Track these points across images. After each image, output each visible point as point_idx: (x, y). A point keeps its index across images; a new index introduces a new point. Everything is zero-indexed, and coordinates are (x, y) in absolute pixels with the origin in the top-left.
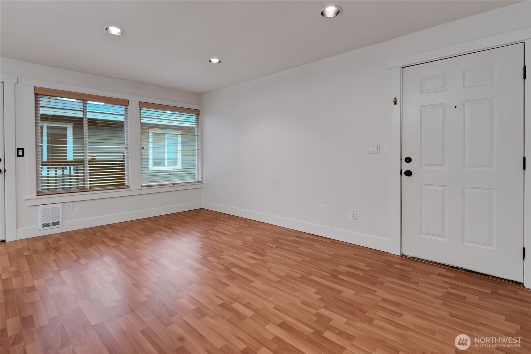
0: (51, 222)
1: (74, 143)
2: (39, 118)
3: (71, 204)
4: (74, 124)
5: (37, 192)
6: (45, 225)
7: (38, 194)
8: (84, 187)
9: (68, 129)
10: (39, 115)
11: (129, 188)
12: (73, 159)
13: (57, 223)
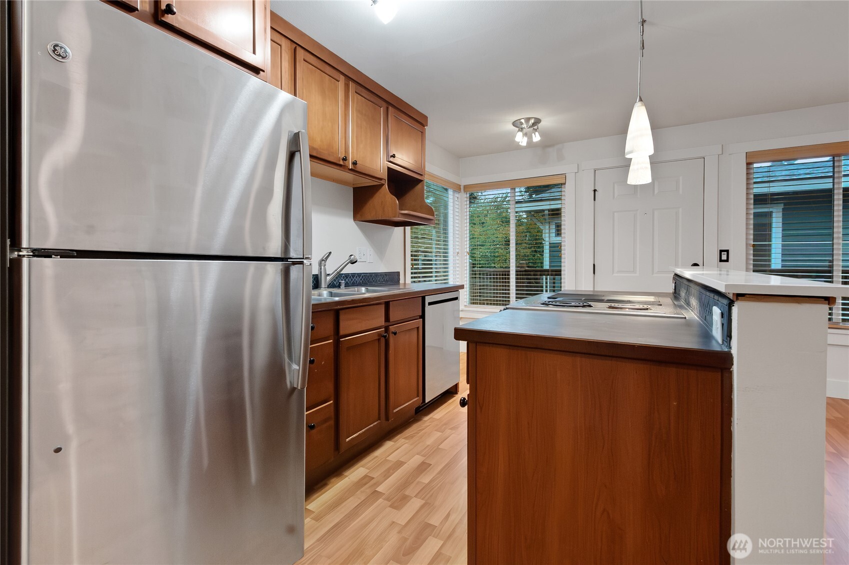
1: (785, 237)
4: (785, 204)
9: (774, 215)
12: (782, 267)
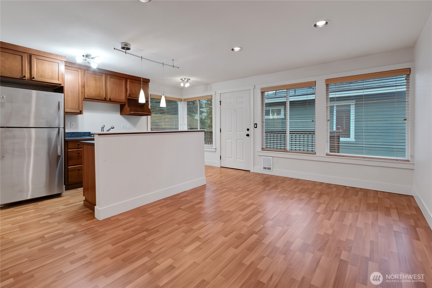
0: (267, 167)
2: (265, 106)
3: (277, 158)
5: (262, 148)
6: (265, 168)
7: (263, 149)
8: (284, 148)
10: (265, 104)
11: (315, 154)
13: (269, 169)
